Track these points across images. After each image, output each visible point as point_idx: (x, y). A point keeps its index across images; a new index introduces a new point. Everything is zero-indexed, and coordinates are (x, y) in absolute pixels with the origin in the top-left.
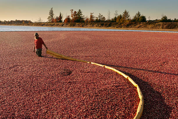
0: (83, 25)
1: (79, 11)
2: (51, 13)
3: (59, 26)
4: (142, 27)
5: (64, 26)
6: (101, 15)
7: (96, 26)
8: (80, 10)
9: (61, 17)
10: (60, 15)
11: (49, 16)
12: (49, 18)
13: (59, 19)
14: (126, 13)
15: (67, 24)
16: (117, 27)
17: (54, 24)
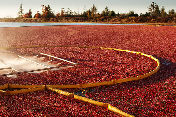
0: (58, 20)
1: (48, 7)
2: (21, 9)
3: (32, 21)
4: (117, 21)
5: (37, 21)
6: (70, 10)
7: (72, 21)
8: (49, 5)
9: (30, 13)
10: (30, 11)
11: (19, 11)
12: (18, 14)
13: (29, 15)
14: (94, 8)
15: (41, 19)
16: (92, 22)
17: (27, 20)
